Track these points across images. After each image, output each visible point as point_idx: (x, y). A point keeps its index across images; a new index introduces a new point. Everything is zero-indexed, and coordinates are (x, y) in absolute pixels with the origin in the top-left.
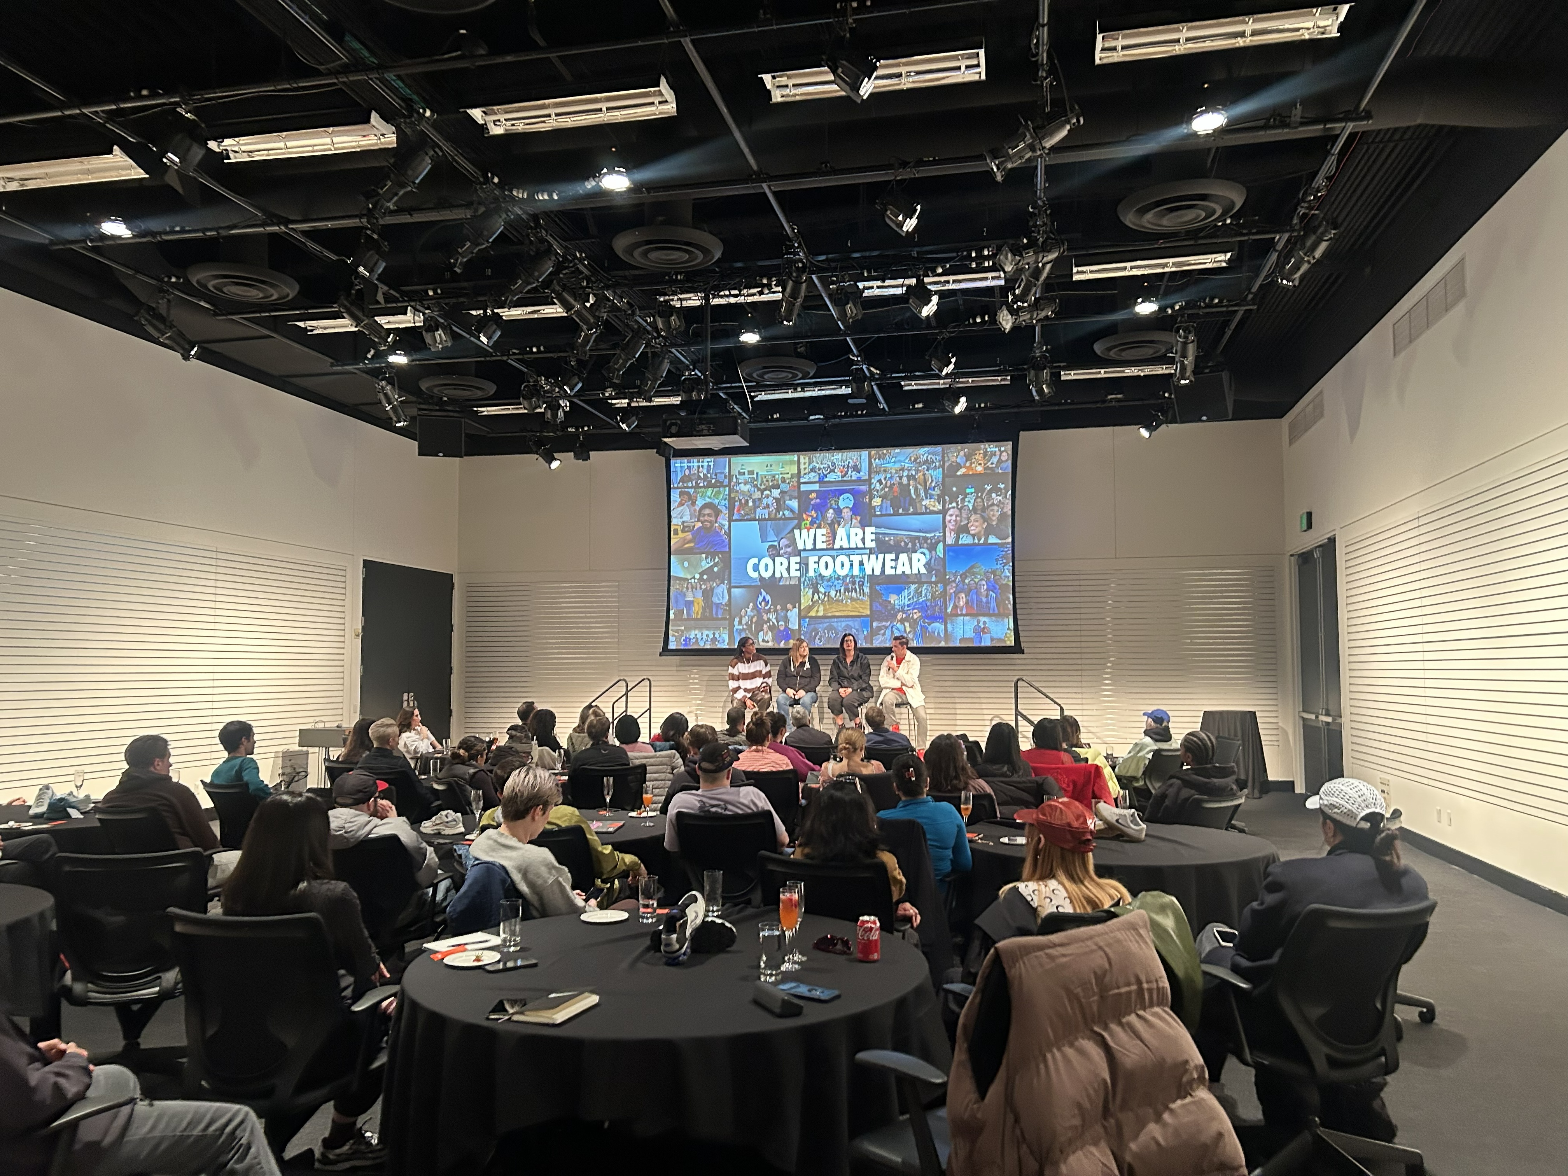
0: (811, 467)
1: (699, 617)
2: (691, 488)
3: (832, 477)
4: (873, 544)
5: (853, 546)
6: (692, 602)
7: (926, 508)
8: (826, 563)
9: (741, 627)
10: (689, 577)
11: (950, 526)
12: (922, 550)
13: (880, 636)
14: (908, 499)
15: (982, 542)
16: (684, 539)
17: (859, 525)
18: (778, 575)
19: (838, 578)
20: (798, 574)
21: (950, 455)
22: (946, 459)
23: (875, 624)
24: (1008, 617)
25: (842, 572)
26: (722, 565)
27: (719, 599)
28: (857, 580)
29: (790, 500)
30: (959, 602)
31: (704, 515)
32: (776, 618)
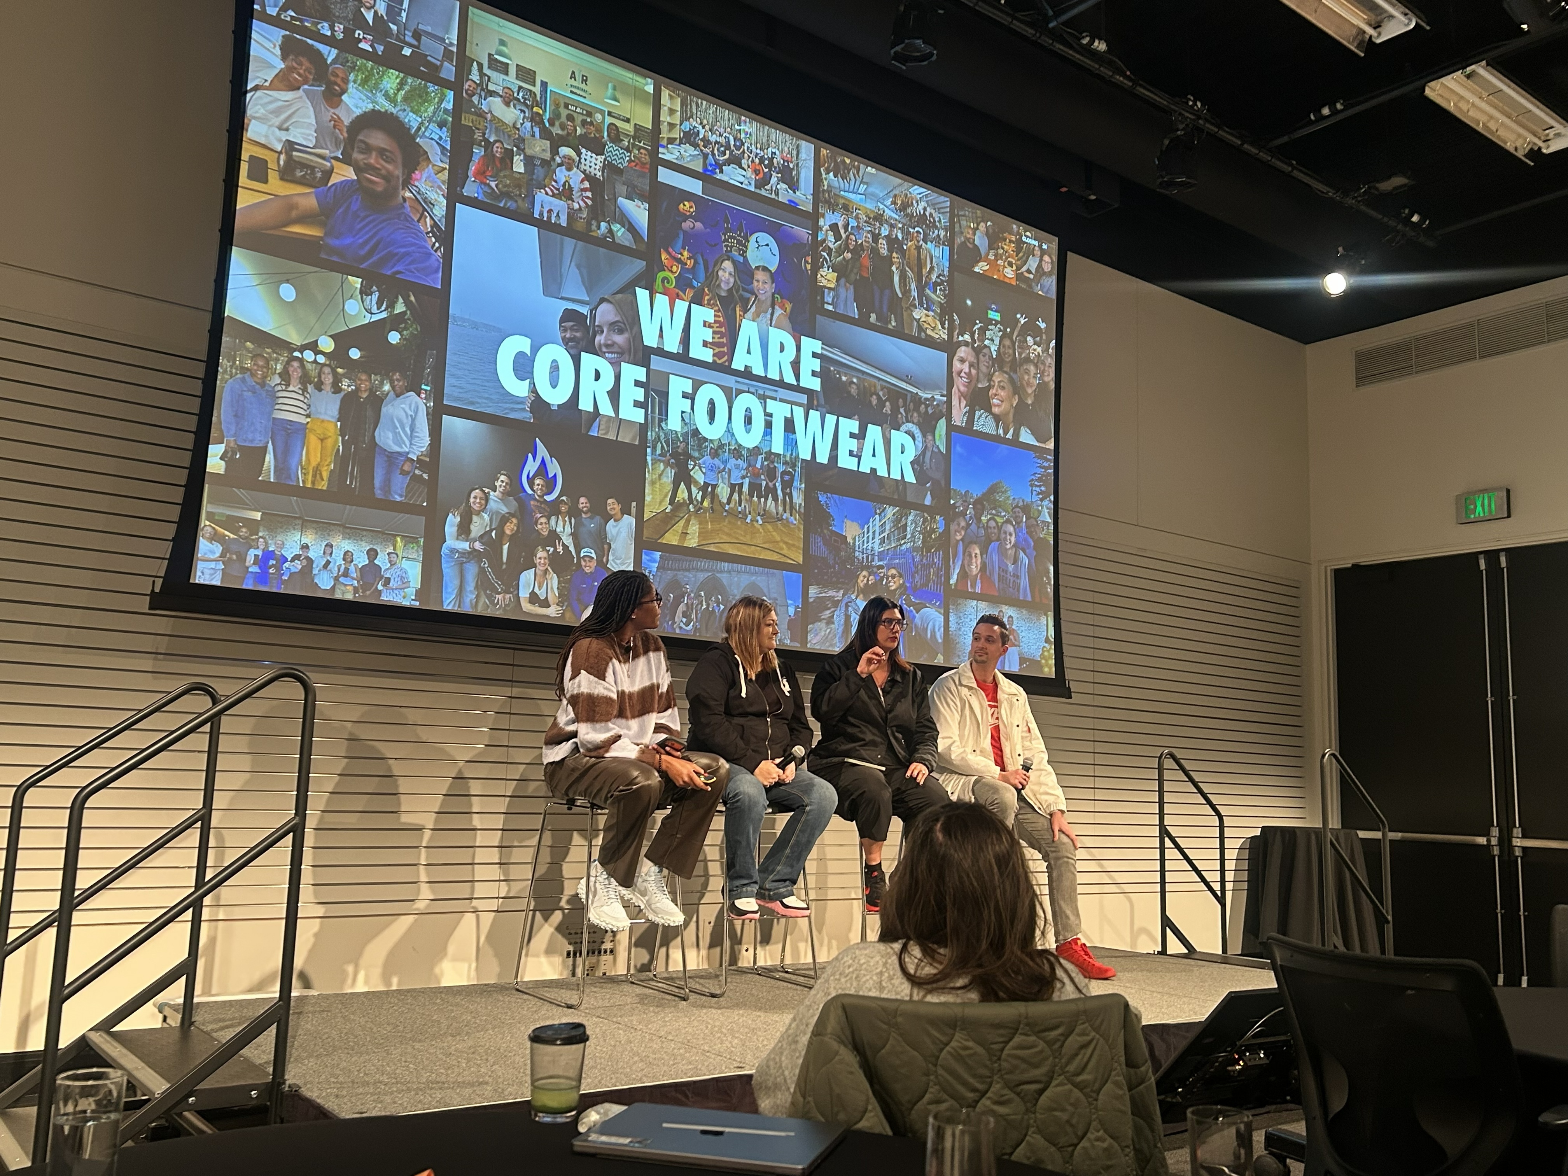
0: (686, 126)
1: (323, 485)
2: (330, 41)
3: (732, 175)
4: (815, 384)
5: (774, 375)
6: (300, 430)
7: (920, 329)
8: (712, 403)
9: (465, 546)
10: (296, 339)
11: (960, 384)
12: (910, 426)
13: (822, 625)
14: (887, 292)
15: (1009, 436)
16: (289, 204)
17: (786, 322)
18: (585, 404)
19: (737, 452)
20: (638, 416)
21: (964, 223)
22: (957, 229)
23: (813, 591)
24: (1046, 615)
25: (750, 440)
26: (414, 329)
27: (398, 441)
28: (781, 468)
29: (629, 197)
30: (970, 564)
31: (367, 149)
32: (574, 535)
